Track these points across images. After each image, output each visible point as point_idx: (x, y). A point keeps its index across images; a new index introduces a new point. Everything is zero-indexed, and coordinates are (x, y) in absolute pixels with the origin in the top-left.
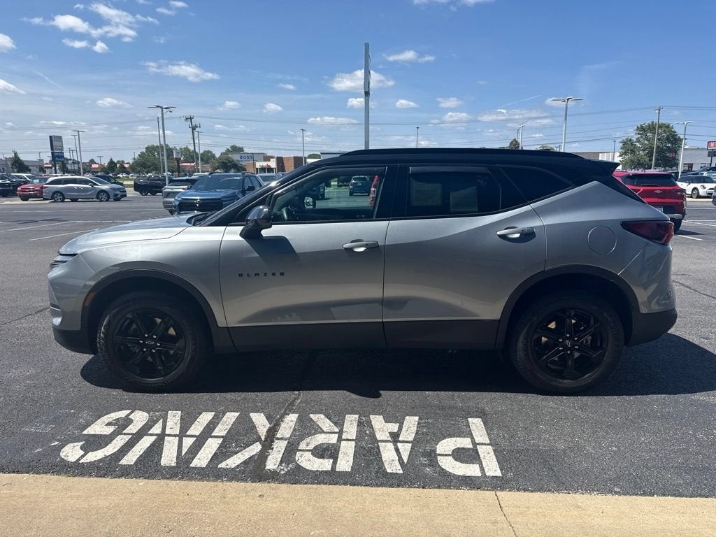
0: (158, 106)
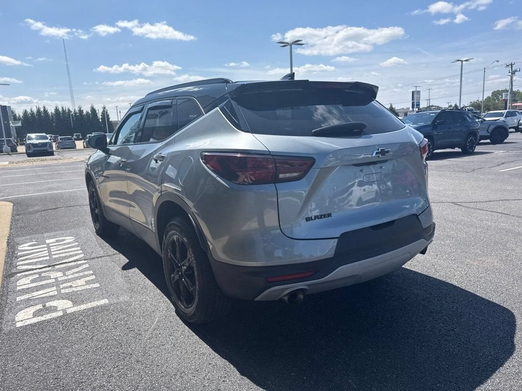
0: (458, 60)
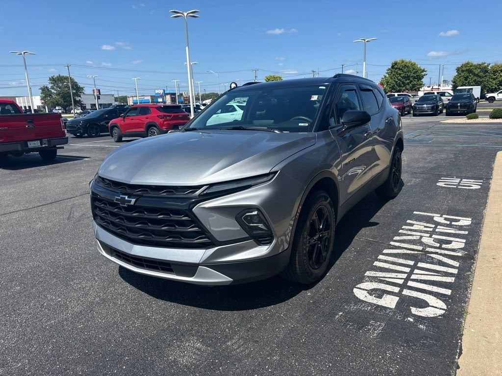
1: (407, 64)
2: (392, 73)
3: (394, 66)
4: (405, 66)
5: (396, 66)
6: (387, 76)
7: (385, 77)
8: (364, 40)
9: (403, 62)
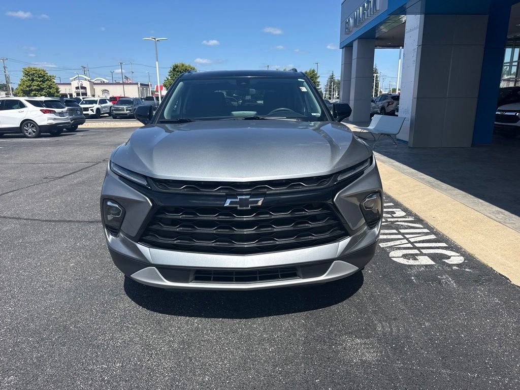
1: (188, 68)
2: (174, 76)
3: (175, 68)
4: (186, 69)
5: (177, 69)
6: (170, 78)
7: (168, 79)
8: (155, 39)
9: (183, 65)
